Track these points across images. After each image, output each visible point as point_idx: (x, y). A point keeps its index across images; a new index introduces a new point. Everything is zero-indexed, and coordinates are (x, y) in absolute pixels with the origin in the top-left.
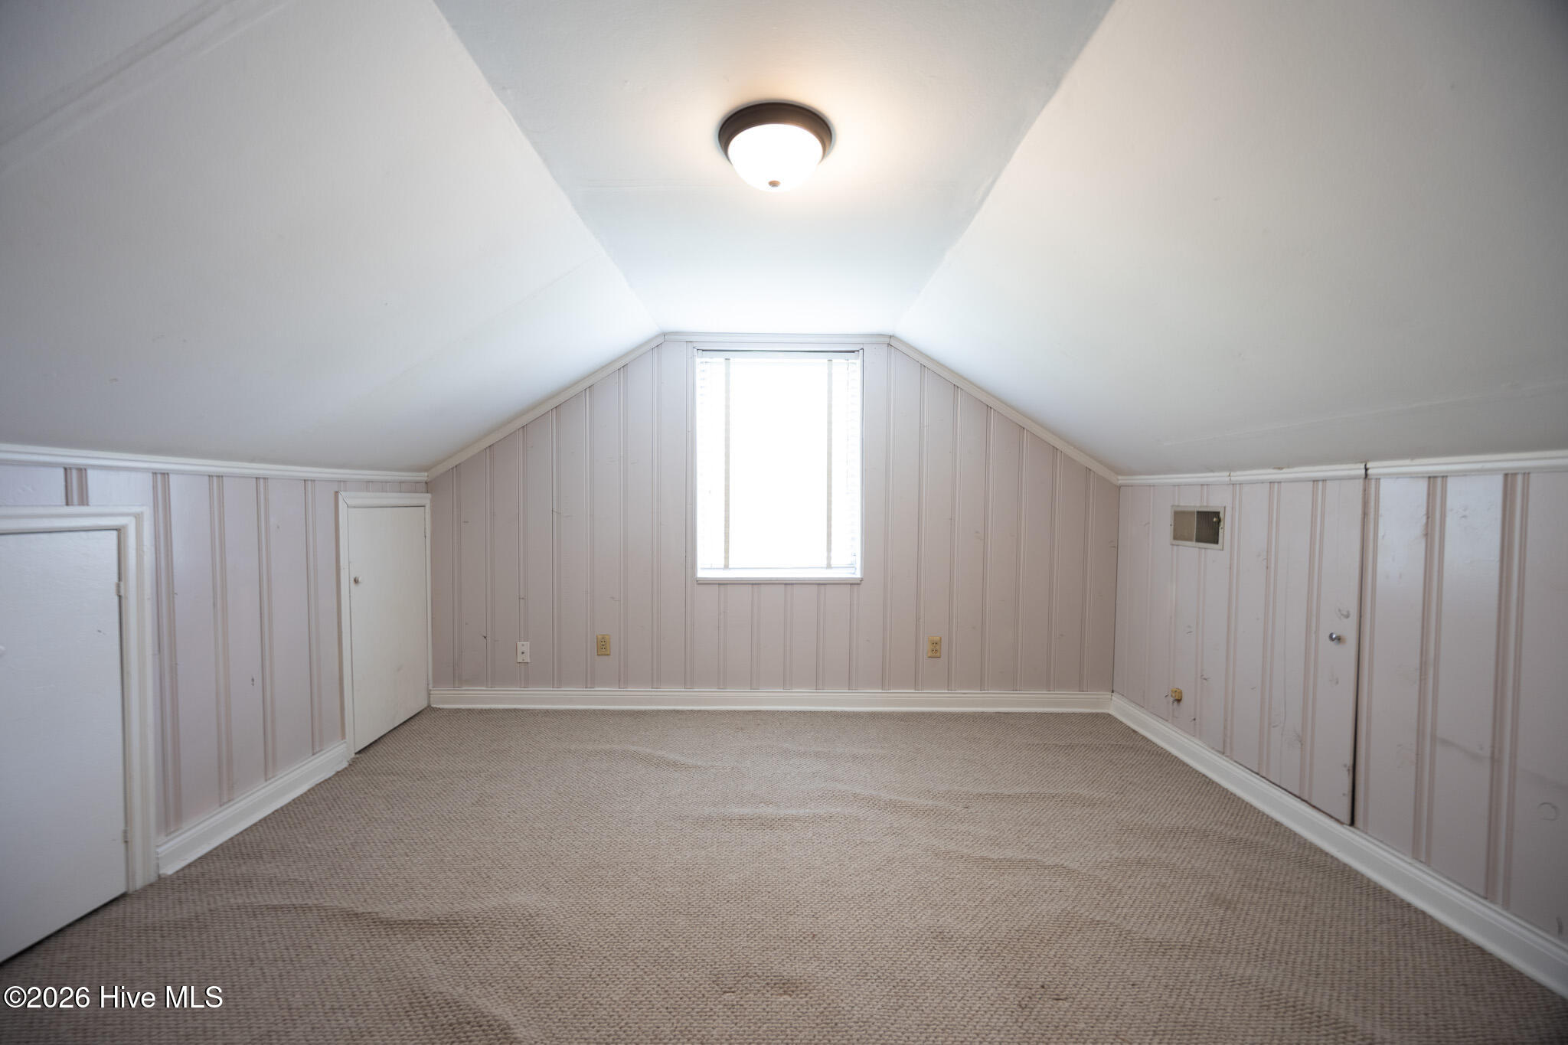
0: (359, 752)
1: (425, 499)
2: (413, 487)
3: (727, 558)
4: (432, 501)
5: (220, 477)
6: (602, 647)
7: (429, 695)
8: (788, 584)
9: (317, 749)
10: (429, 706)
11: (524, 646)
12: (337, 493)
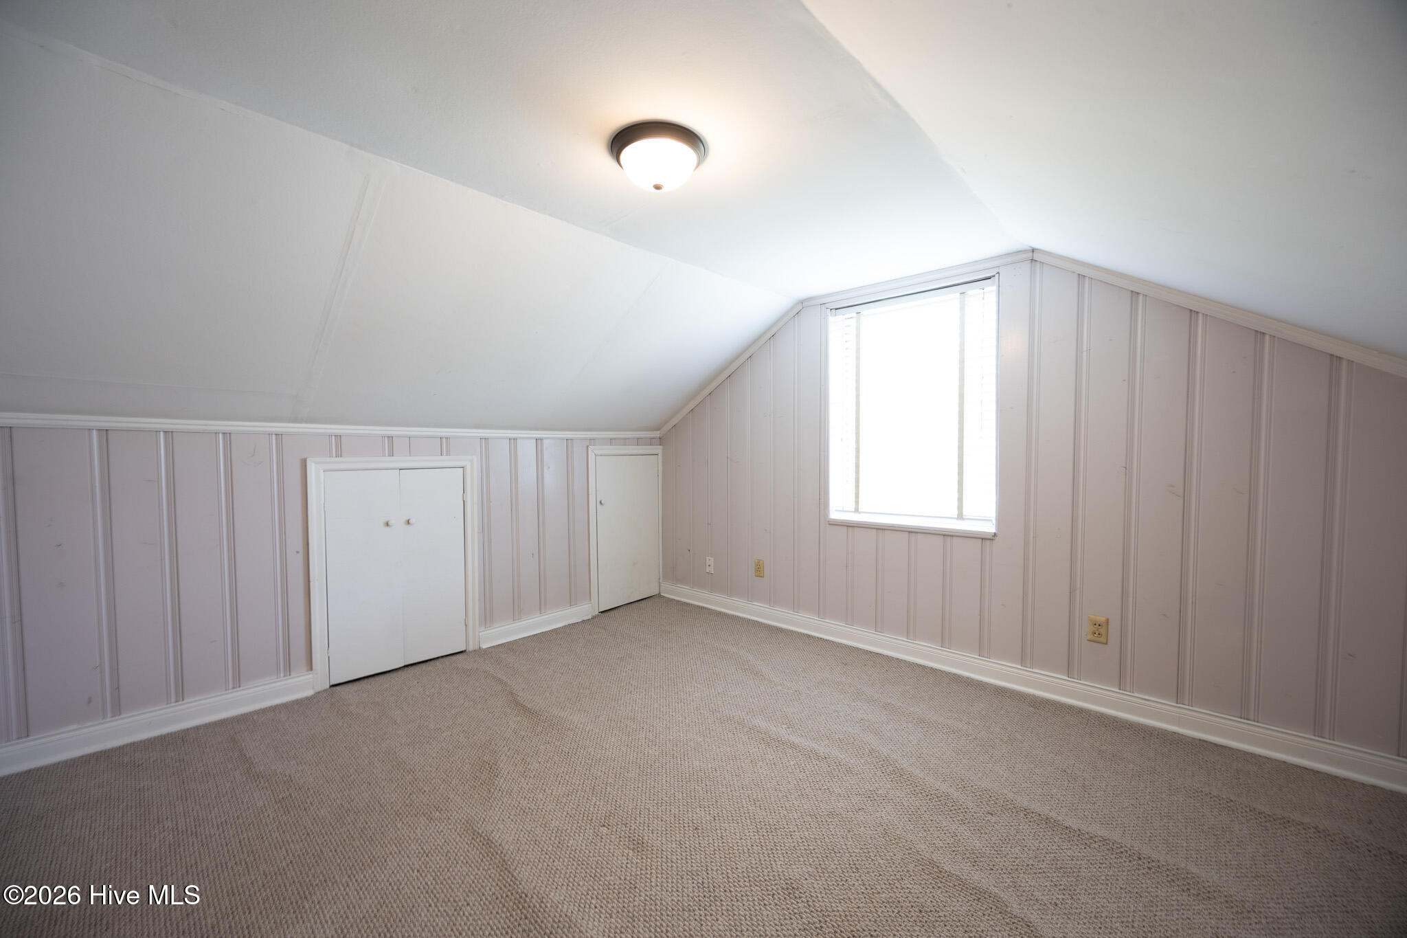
0: (601, 612)
1: (658, 449)
2: (650, 442)
3: (857, 502)
4: (663, 450)
5: (515, 439)
6: (759, 569)
7: (660, 586)
8: (912, 532)
9: (573, 603)
10: (659, 594)
11: (710, 560)
12: (588, 446)
